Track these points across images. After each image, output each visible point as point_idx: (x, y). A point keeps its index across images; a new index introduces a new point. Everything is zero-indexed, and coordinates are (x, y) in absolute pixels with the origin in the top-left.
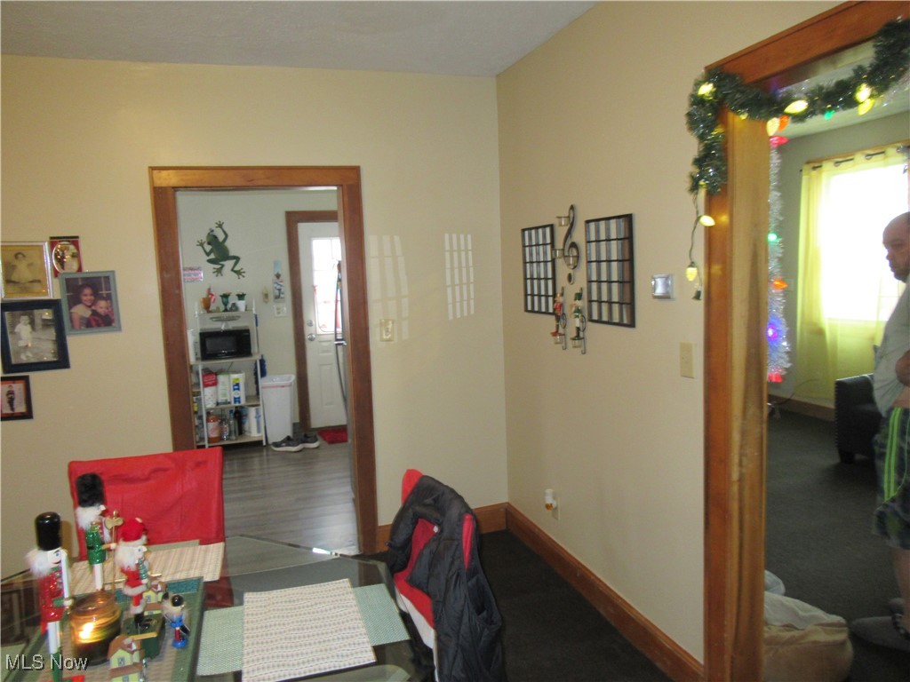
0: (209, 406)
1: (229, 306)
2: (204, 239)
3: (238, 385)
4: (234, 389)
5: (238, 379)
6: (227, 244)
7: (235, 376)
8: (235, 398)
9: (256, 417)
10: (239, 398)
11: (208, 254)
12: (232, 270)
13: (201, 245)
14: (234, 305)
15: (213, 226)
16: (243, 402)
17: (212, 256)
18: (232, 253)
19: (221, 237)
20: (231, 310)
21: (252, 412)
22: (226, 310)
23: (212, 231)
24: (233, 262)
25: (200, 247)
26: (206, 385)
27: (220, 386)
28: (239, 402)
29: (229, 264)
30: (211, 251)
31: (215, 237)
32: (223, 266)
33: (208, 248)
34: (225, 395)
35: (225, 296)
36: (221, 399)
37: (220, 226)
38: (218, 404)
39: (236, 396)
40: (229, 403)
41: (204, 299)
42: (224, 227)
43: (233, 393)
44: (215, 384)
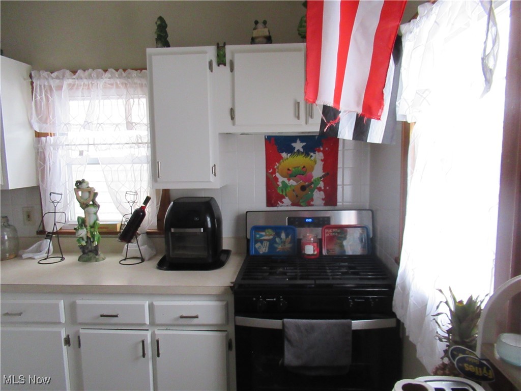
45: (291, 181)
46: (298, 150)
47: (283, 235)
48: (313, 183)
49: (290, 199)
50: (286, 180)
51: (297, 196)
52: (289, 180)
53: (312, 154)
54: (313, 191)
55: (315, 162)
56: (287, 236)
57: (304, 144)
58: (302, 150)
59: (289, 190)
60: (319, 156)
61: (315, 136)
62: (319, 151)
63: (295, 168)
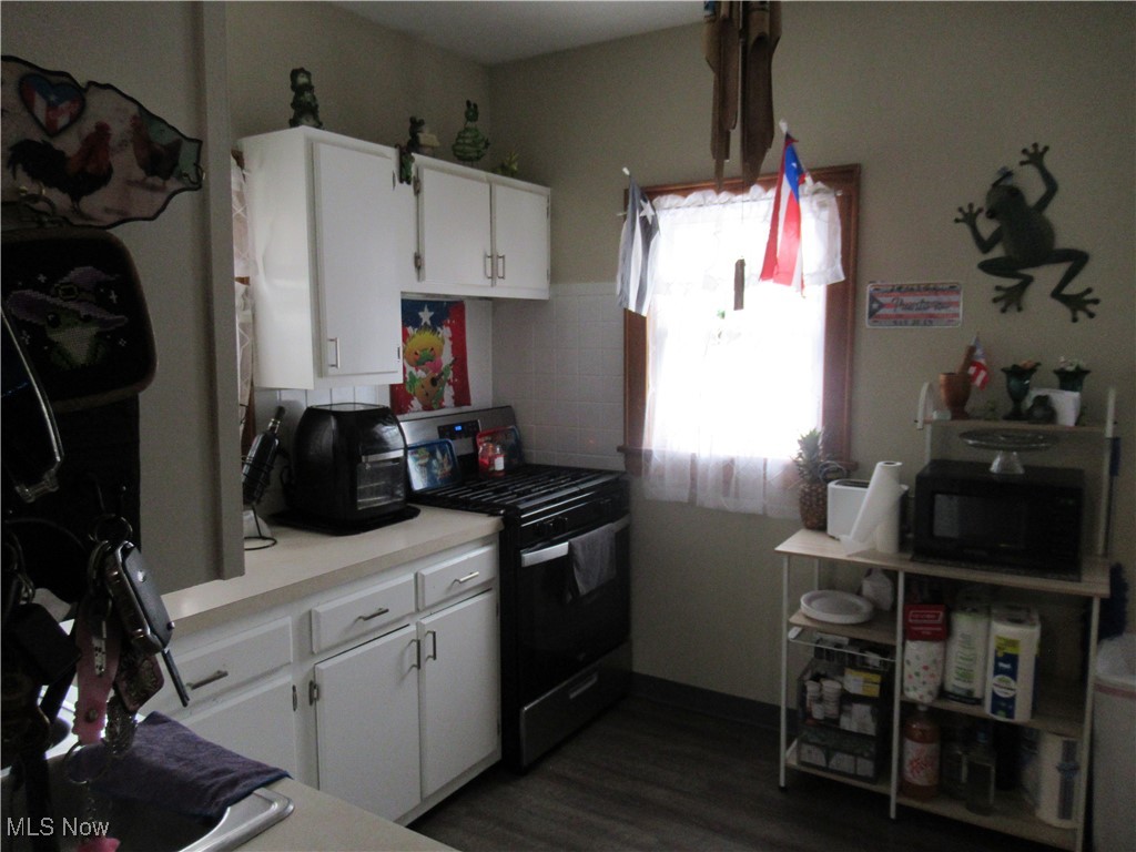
0: (912, 695)
1: (1028, 403)
2: (980, 202)
3: (1012, 659)
4: (997, 671)
5: (1013, 643)
6: (1053, 213)
7: (1003, 630)
8: (995, 697)
9: (1060, 769)
10: (1011, 701)
11: (984, 245)
12: (1057, 294)
13: (969, 218)
14: (1043, 402)
15: (1013, 160)
16: (1022, 714)
17: (998, 252)
18: (1063, 241)
19: (1033, 190)
20: (1027, 416)
21: (1051, 753)
22: (1016, 415)
23: (1007, 174)
24: (1060, 270)
25: (964, 228)
26: (911, 634)
27: (956, 648)
28: (1010, 714)
29: (1046, 277)
30: (996, 238)
31: (1016, 194)
32: (1028, 281)
33: (987, 227)
34: (966, 675)
35: (1020, 374)
36: (954, 683)
37: (1035, 157)
38: (942, 693)
39: (1001, 693)
40: (979, 702)
41: (950, 376)
42: (1048, 161)
43: (992, 680)
44: (943, 634)
45: (420, 371)
46: (425, 323)
47: (439, 455)
48: (442, 374)
49: (420, 401)
50: (413, 370)
51: (427, 394)
52: (417, 370)
53: (439, 329)
54: (443, 386)
55: (443, 342)
56: (443, 455)
57: (432, 313)
58: (429, 323)
59: (417, 384)
60: (446, 332)
61: (442, 302)
62: (447, 325)
63: (423, 351)
